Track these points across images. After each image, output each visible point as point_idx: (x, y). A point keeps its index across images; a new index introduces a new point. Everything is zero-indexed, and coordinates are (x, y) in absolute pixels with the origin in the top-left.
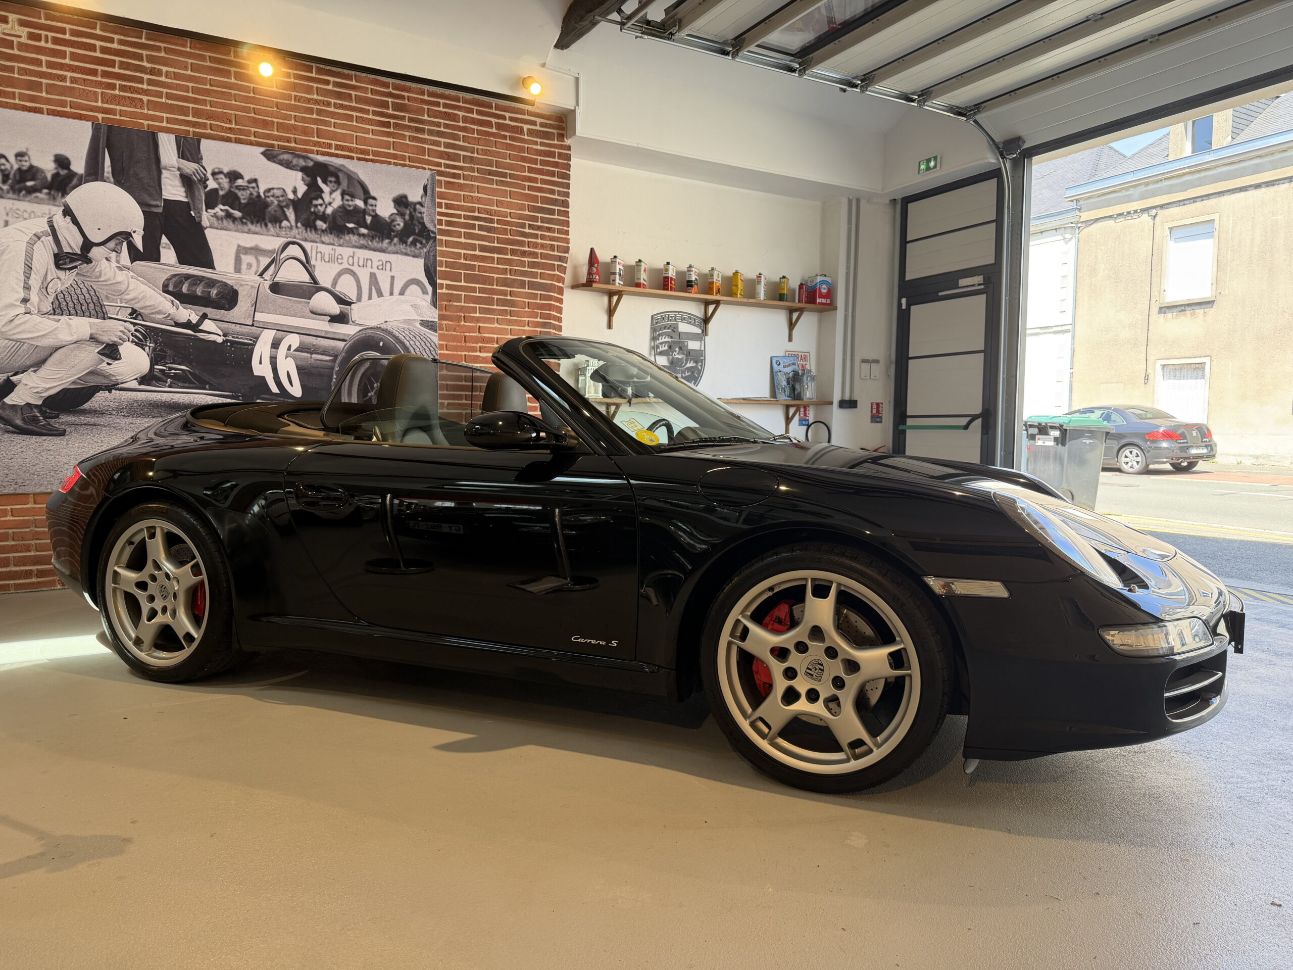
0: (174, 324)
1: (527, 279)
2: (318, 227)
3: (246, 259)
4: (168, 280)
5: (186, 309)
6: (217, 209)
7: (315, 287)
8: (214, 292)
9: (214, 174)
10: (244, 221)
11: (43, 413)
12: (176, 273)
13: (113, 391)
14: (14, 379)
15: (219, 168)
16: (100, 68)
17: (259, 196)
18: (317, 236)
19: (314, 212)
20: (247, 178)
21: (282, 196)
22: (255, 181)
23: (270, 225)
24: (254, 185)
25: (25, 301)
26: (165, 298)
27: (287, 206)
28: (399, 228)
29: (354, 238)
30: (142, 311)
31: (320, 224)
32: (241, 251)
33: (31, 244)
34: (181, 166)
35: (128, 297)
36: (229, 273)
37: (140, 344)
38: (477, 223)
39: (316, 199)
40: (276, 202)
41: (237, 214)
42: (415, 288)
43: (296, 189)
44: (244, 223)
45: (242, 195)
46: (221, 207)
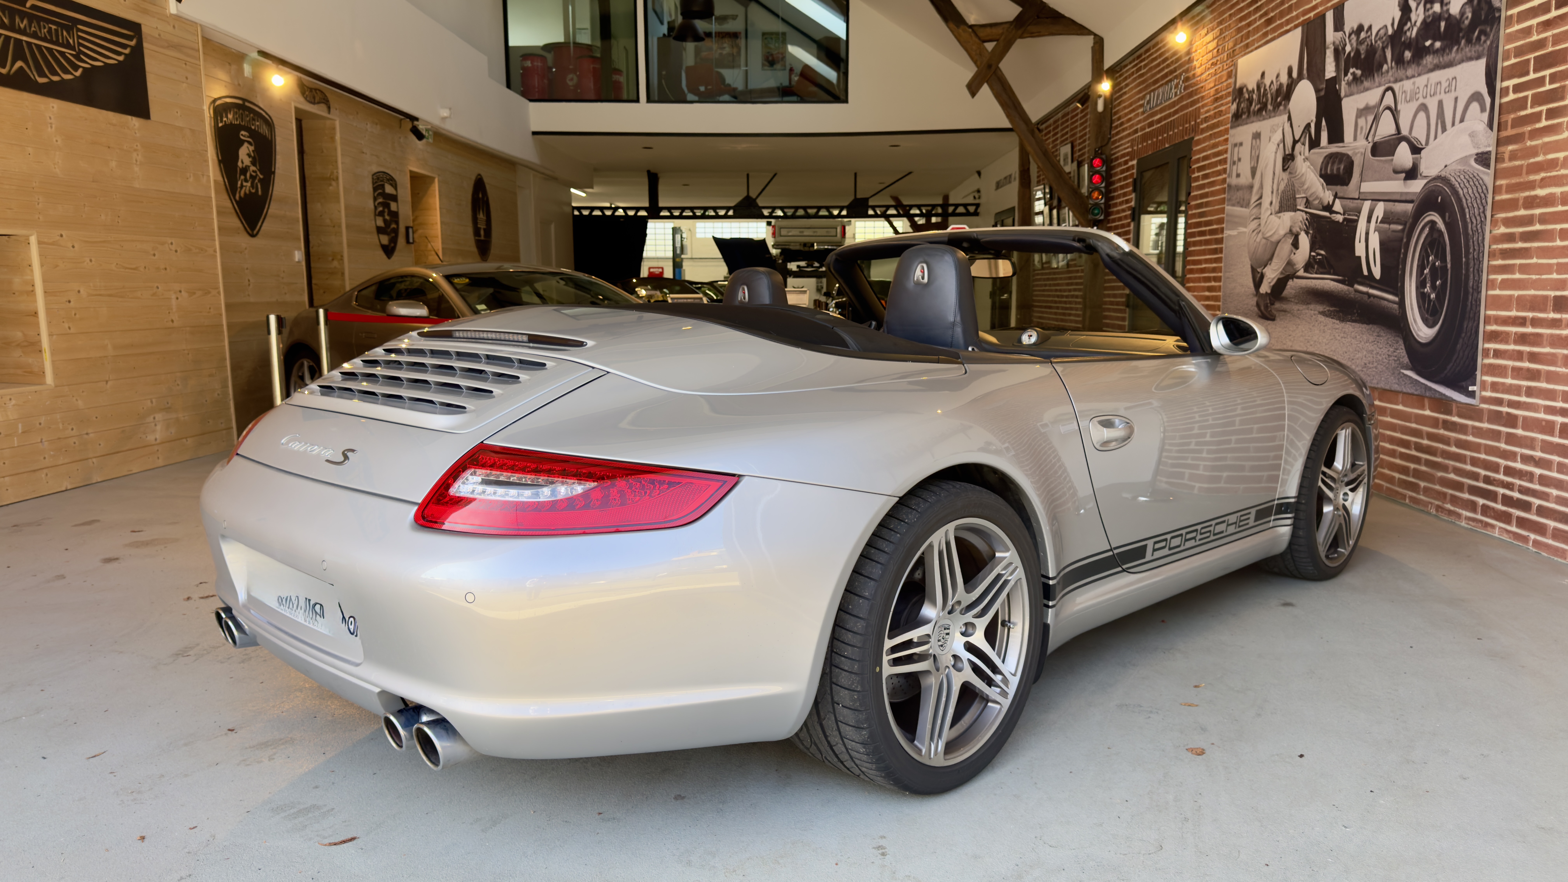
0: (1321, 208)
2: (1406, 59)
3: (1362, 121)
4: (1322, 163)
5: (1328, 190)
6: (1349, 74)
7: (1398, 138)
8: (1342, 167)
9: (1350, 35)
10: (1362, 78)
11: (1270, 300)
12: (1325, 154)
13: (1295, 279)
14: (1264, 271)
15: (1352, 28)
17: (1372, 43)
18: (1404, 72)
19: (1404, 42)
20: (1366, 29)
21: (1385, 35)
22: (1370, 28)
23: (1376, 75)
24: (1369, 33)
25: (1271, 203)
26: (1320, 182)
27: (1387, 47)
28: (1467, 22)
29: (1429, 60)
30: (1311, 199)
31: (1408, 55)
32: (1360, 113)
33: (1276, 153)
34: (1335, 40)
35: (1305, 187)
36: (1351, 143)
37: (1307, 233)
39: (1406, 24)
40: (1381, 45)
41: (1359, 72)
42: (1475, 106)
43: (1393, 20)
44: (1362, 82)
45: (1363, 49)
46: (1351, 70)
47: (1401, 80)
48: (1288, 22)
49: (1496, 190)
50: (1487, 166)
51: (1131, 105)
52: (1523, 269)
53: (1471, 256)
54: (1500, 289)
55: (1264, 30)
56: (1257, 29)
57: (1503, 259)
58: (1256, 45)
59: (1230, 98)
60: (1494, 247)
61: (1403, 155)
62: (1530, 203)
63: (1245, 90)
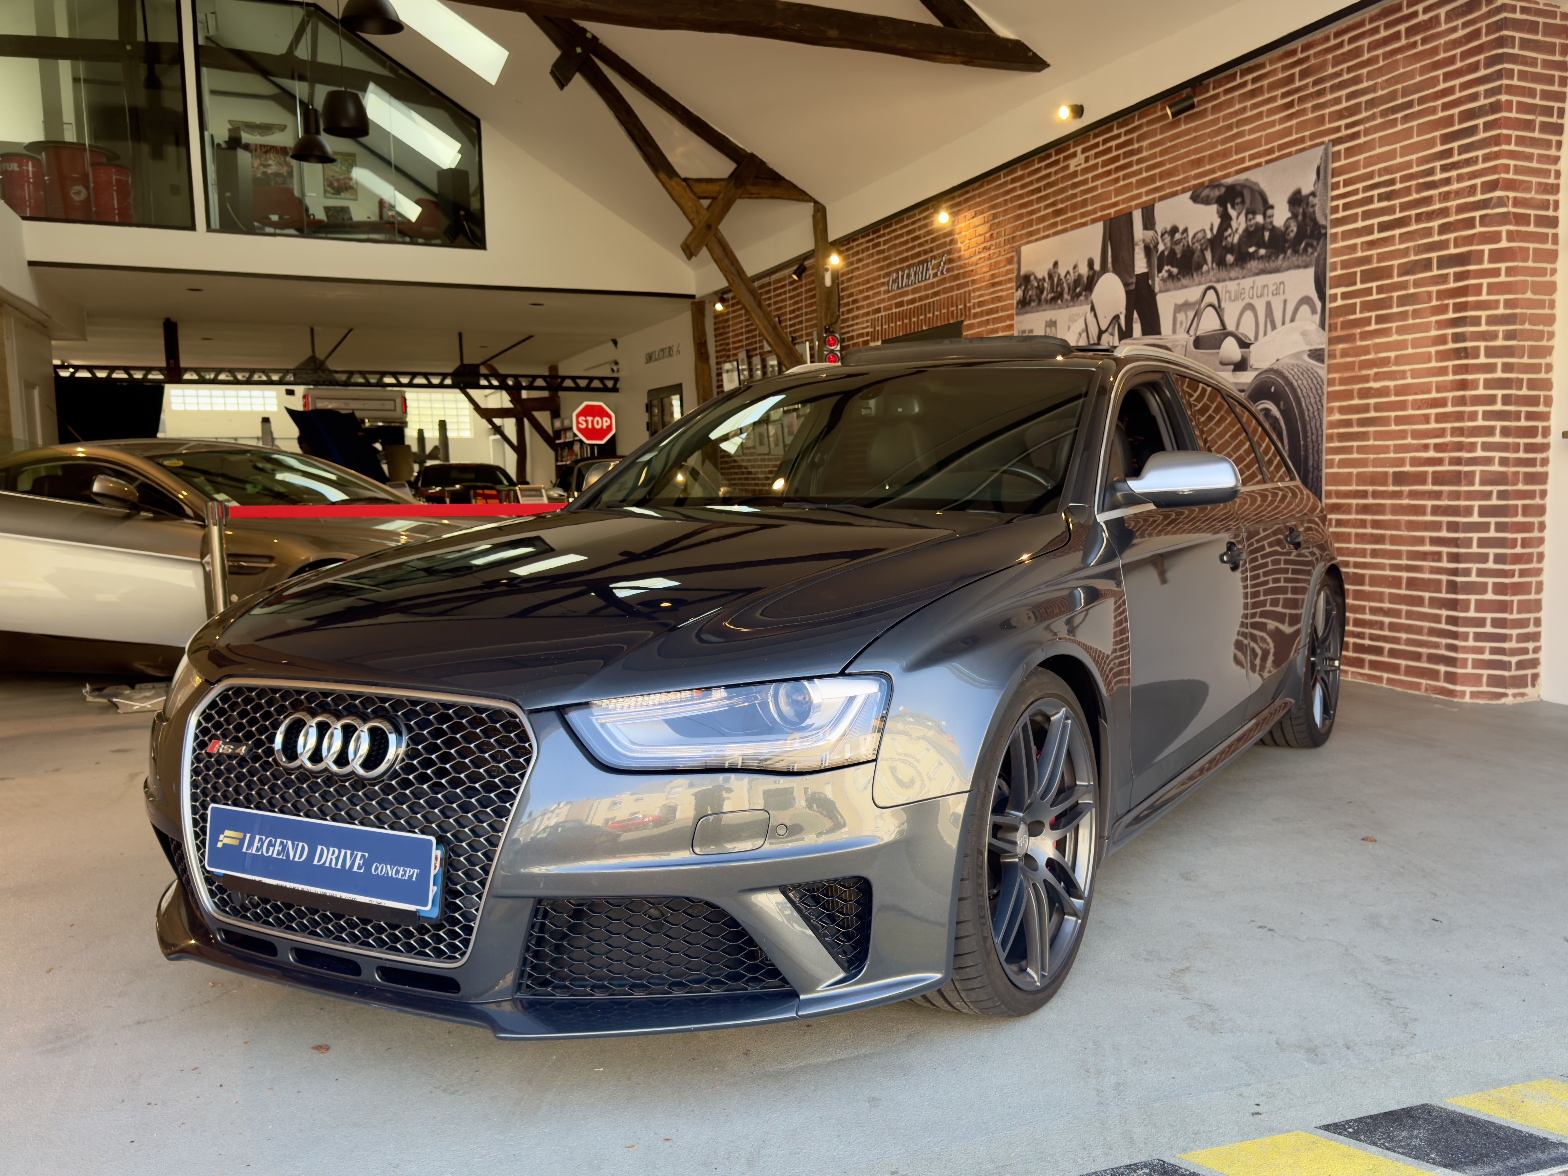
1: (1434, 255)
2: (1228, 262)
3: (1181, 316)
6: (1163, 271)
7: (1224, 333)
9: (1162, 235)
10: (1179, 276)
15: (1165, 229)
16: (1113, 166)
17: (1188, 244)
19: (1225, 247)
20: (1181, 231)
21: (1203, 238)
22: (1186, 230)
23: (1195, 274)
24: (1185, 235)
27: (1206, 249)
28: (1292, 234)
29: (1253, 265)
31: (1230, 258)
32: (1179, 308)
34: (1145, 238)
36: (1169, 335)
38: (1375, 192)
39: (1226, 230)
40: (1199, 247)
41: (1175, 270)
42: (1305, 309)
43: (1212, 225)
44: (1179, 279)
45: (1178, 249)
46: (1166, 268)
47: (1224, 280)
48: (1083, 215)
49: (1331, 382)
50: (1322, 361)
51: (868, 281)
52: (1361, 450)
53: (1309, 440)
54: (1339, 467)
55: (1052, 221)
56: (1043, 219)
57: (1340, 441)
58: (1042, 234)
59: (1013, 284)
60: (1330, 431)
61: (1230, 349)
62: (1365, 393)
63: (1032, 278)
